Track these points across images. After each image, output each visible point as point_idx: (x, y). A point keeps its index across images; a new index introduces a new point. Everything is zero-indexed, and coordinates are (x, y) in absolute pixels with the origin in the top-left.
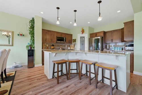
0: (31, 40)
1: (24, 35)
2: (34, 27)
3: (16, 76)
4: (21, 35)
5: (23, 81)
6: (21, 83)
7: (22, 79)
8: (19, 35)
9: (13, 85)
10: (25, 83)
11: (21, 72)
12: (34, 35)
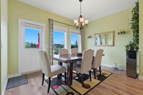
0: (134, 36)
1: (125, 32)
2: (138, 15)
3: (108, 78)
4: (121, 33)
5: (107, 89)
6: (103, 89)
7: (108, 85)
8: (119, 33)
9: (97, 86)
10: (106, 93)
11: (115, 77)
12: (138, 28)
